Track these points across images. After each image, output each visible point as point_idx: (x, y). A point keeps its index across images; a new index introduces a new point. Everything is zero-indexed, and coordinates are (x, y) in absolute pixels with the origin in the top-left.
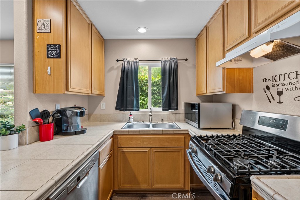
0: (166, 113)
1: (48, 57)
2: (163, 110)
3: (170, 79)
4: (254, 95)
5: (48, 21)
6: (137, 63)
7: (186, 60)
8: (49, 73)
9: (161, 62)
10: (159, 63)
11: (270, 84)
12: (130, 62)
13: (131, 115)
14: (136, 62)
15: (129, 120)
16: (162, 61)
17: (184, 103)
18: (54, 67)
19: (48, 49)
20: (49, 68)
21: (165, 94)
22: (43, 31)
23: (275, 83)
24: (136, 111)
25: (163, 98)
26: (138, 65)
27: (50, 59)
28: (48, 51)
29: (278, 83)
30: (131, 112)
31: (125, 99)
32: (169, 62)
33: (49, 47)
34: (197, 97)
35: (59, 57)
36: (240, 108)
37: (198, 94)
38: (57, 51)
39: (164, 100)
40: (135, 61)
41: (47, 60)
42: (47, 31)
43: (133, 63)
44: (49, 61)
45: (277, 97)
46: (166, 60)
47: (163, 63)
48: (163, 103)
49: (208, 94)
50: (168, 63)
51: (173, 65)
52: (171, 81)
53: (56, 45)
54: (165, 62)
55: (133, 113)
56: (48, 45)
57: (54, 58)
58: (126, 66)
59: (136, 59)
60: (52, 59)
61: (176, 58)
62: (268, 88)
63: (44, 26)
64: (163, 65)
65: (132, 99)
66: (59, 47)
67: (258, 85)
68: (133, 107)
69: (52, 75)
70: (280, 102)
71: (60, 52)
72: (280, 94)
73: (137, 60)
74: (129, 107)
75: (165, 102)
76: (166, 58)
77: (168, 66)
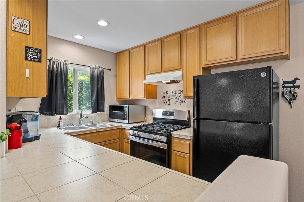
1: (26, 59)
2: (93, 112)
3: (98, 84)
4: (157, 101)
6: (67, 66)
7: (110, 70)
8: (27, 76)
9: (90, 68)
10: (89, 68)
11: (165, 95)
12: (60, 63)
13: (60, 119)
14: (66, 64)
15: (59, 125)
16: (91, 67)
17: (108, 105)
18: (33, 70)
19: (26, 51)
20: (27, 70)
21: (94, 98)
22: (20, 31)
23: (167, 95)
24: (65, 114)
25: (92, 101)
26: (67, 67)
27: (28, 62)
28: (26, 53)
29: (168, 95)
30: (61, 116)
31: (54, 102)
33: (27, 49)
34: (117, 101)
35: (40, 61)
36: (149, 108)
37: (118, 99)
38: (37, 55)
39: (93, 103)
40: (64, 62)
41: (25, 62)
42: (26, 32)
43: (62, 64)
44: (27, 64)
45: (168, 102)
46: (95, 67)
47: (92, 70)
48: (93, 106)
49: (130, 99)
50: (97, 70)
51: (101, 72)
52: (99, 86)
53: (37, 49)
54: (93, 68)
55: (63, 117)
56: (26, 47)
57: (34, 61)
58: (55, 66)
59: (65, 61)
60: (31, 62)
61: (102, 66)
62: (164, 97)
63: (22, 25)
64: (91, 71)
65: (63, 102)
66: (40, 51)
67: (160, 96)
68: (63, 111)
69: (31, 78)
70: (169, 104)
71: (41, 56)
72: (169, 100)
73: (67, 62)
74: (59, 110)
75: (94, 104)
76: (95, 65)
77: (96, 73)
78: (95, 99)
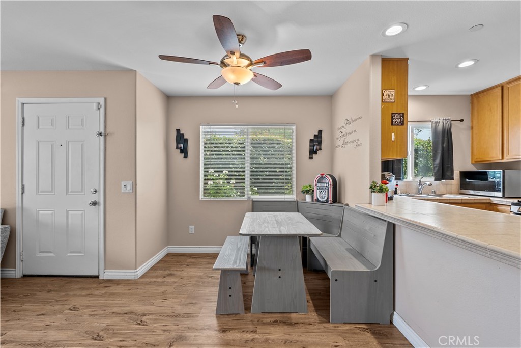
0: (437, 182)
1: (392, 124)
3: (443, 143)
5: (393, 91)
7: (462, 121)
8: (393, 139)
9: (432, 124)
13: (397, 185)
16: (433, 122)
17: (459, 172)
18: (397, 133)
19: (392, 117)
20: (393, 134)
21: (438, 161)
22: (388, 101)
24: (402, 180)
25: (435, 166)
27: (394, 127)
28: (392, 119)
30: (397, 182)
32: (442, 123)
33: (393, 115)
34: (472, 165)
35: (402, 124)
37: (476, 162)
38: (401, 119)
39: (437, 168)
41: (391, 127)
42: (392, 101)
44: (393, 128)
46: (438, 120)
47: (434, 125)
48: (435, 171)
49: (504, 160)
51: (447, 126)
53: (401, 114)
54: (436, 123)
55: (400, 182)
56: (392, 114)
57: (398, 125)
60: (396, 127)
61: (449, 118)
63: (389, 96)
64: (434, 127)
66: (403, 115)
69: (396, 141)
71: (403, 120)
75: (438, 170)
77: (440, 127)
78: (439, 163)
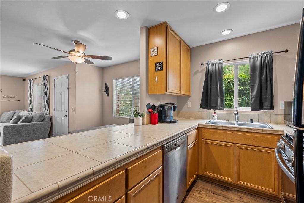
0: (256, 113)
1: (156, 71)
2: (252, 110)
3: (261, 76)
5: (156, 48)
6: (222, 64)
7: (286, 51)
8: (156, 81)
9: (250, 59)
10: (248, 60)
12: (214, 64)
13: (215, 113)
14: (221, 63)
15: (213, 118)
16: (251, 57)
17: (283, 102)
18: (159, 77)
19: (156, 65)
20: (156, 77)
22: (153, 55)
24: (220, 109)
25: (252, 97)
26: (222, 65)
28: (156, 67)
30: (215, 111)
31: (209, 98)
35: (162, 70)
39: (253, 99)
40: (219, 62)
42: (156, 55)
43: (217, 65)
44: (156, 73)
46: (256, 55)
48: (252, 102)
50: (259, 58)
51: (266, 59)
52: (263, 77)
53: (160, 62)
54: (254, 58)
55: (217, 111)
56: (156, 63)
57: (159, 71)
59: (220, 60)
61: (270, 51)
63: (154, 51)
64: (252, 62)
65: (217, 98)
66: (162, 63)
68: (217, 106)
71: (163, 66)
73: (222, 61)
74: (213, 106)
75: (255, 101)
76: (257, 53)
77: (258, 63)
78: (256, 94)
